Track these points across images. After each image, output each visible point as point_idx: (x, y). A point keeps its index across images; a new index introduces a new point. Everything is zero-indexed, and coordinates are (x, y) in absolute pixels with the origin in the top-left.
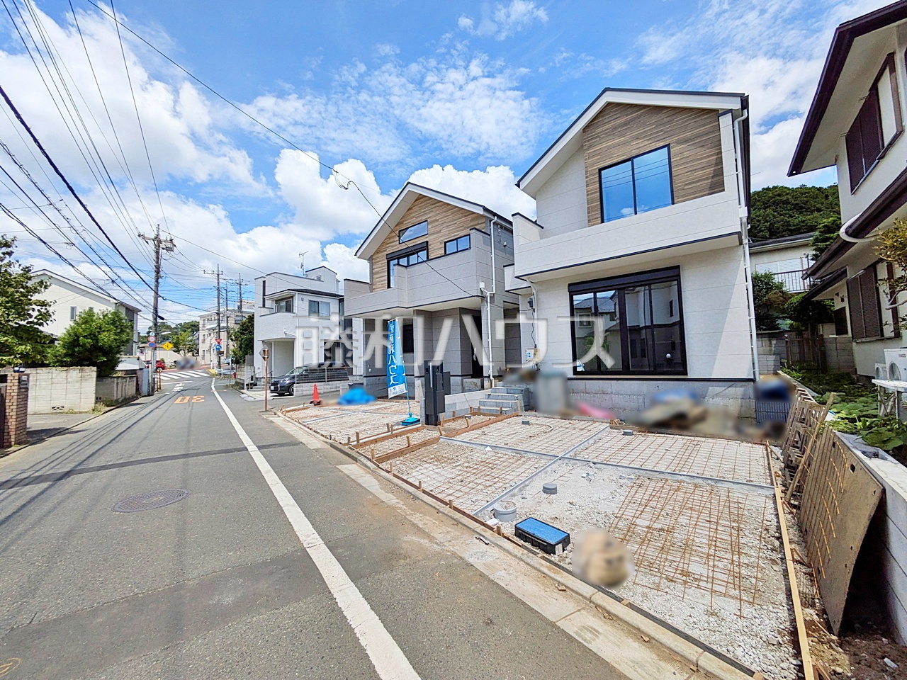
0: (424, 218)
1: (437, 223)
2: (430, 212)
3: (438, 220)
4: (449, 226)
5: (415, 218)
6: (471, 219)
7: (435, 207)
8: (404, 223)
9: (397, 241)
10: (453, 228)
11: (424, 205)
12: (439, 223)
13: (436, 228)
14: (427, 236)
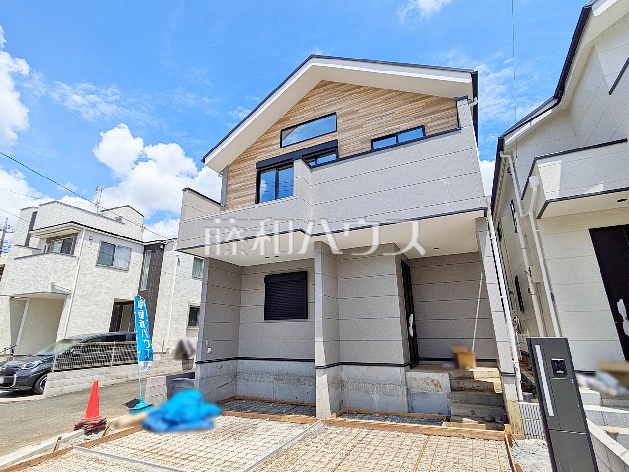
0: (329, 110)
1: (355, 116)
2: (342, 101)
3: (358, 110)
4: (379, 117)
5: (312, 112)
6: (424, 104)
7: (350, 95)
8: (291, 119)
9: (277, 144)
10: (386, 120)
11: (329, 94)
12: (358, 115)
13: (354, 122)
14: (336, 133)
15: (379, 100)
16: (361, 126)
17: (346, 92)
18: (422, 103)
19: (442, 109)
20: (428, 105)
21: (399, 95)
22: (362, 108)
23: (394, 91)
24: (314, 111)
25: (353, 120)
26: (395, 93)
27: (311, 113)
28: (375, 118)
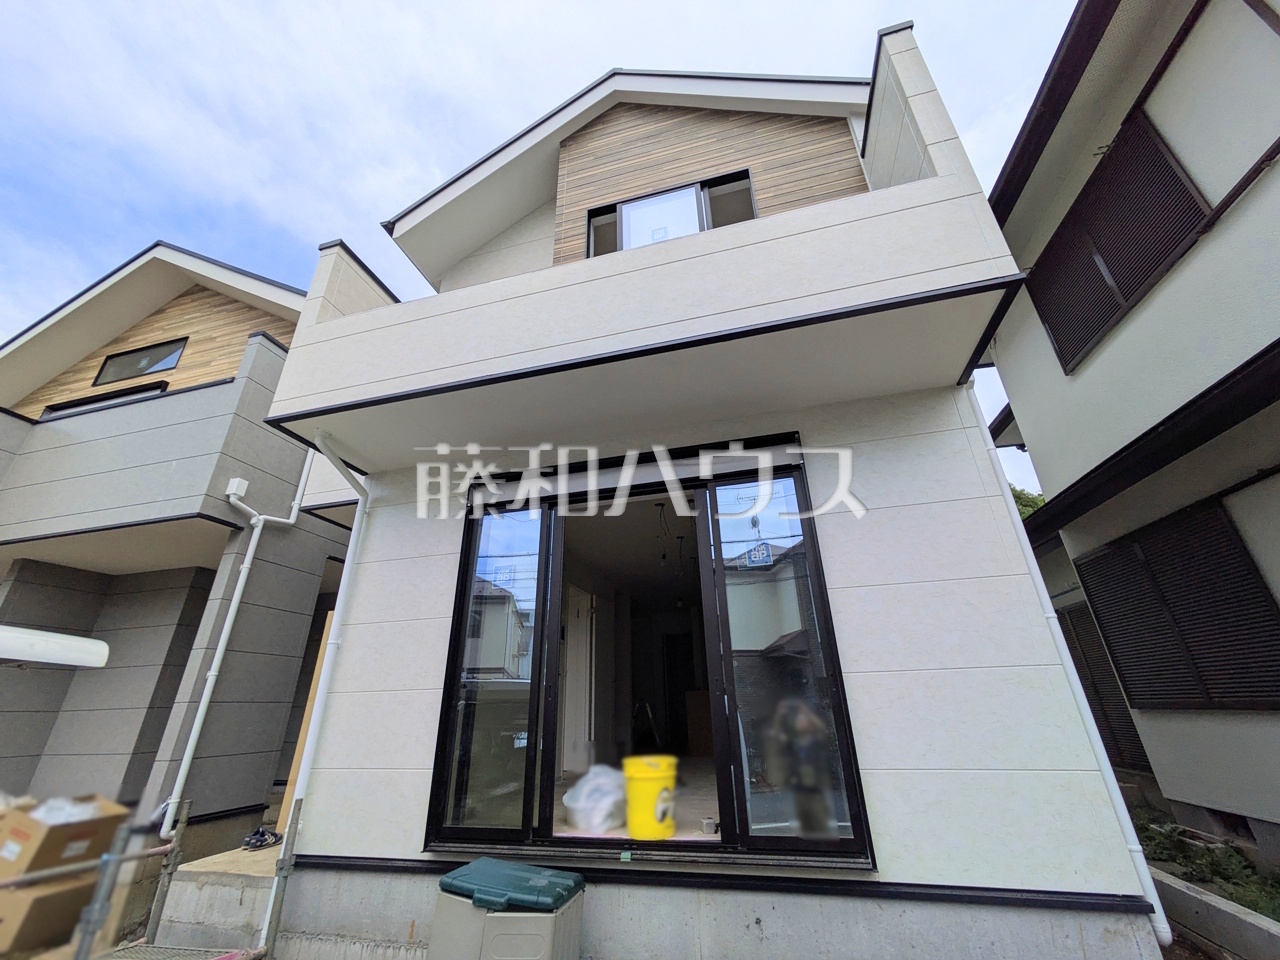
0: (181, 334)
1: (211, 345)
2: (202, 321)
3: (215, 338)
5: (160, 332)
7: (219, 312)
8: (130, 340)
9: (90, 378)
11: (195, 306)
12: (216, 345)
13: (202, 356)
14: (174, 371)
16: (207, 363)
17: (216, 306)
22: (224, 335)
24: (165, 330)
25: (204, 353)
27: (157, 333)
28: (230, 353)
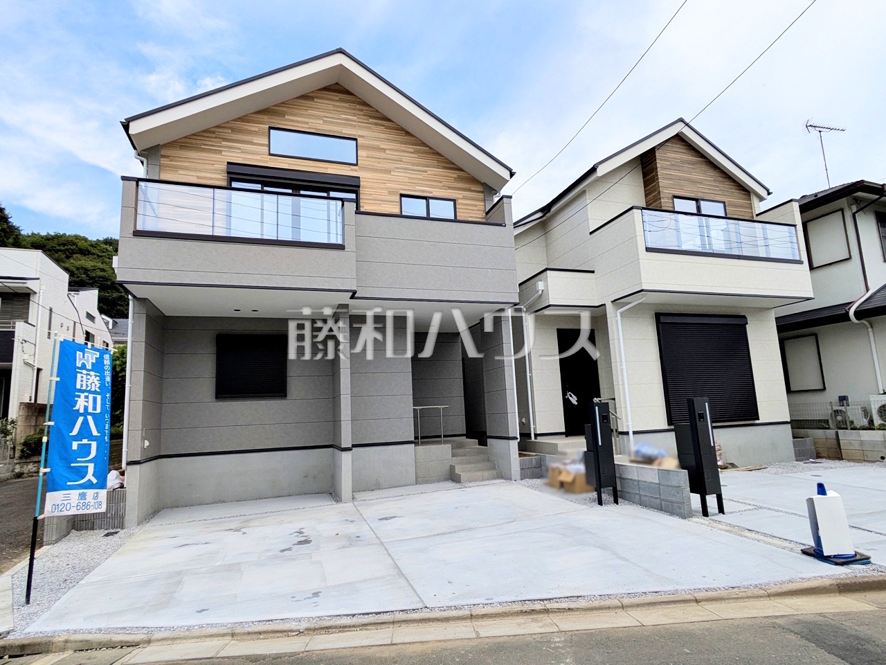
0: (347, 131)
1: (382, 155)
2: (367, 128)
4: (411, 170)
5: (321, 122)
6: (456, 176)
7: (376, 124)
8: (286, 117)
9: (263, 145)
10: (418, 177)
11: (347, 108)
12: (385, 156)
13: (379, 163)
14: (357, 168)
15: (411, 148)
16: (388, 172)
17: (371, 117)
18: (455, 174)
19: (472, 189)
20: (459, 179)
21: (433, 153)
22: (391, 149)
23: (427, 146)
24: (324, 121)
25: (379, 160)
26: (428, 149)
27: (319, 122)
